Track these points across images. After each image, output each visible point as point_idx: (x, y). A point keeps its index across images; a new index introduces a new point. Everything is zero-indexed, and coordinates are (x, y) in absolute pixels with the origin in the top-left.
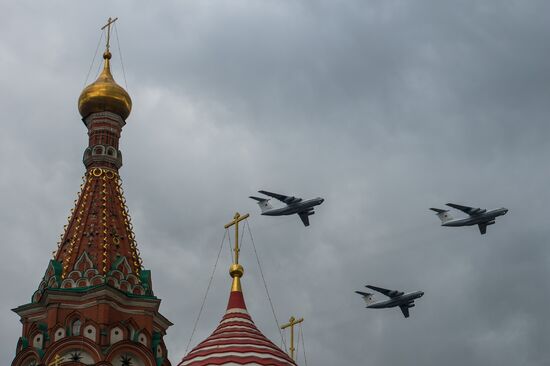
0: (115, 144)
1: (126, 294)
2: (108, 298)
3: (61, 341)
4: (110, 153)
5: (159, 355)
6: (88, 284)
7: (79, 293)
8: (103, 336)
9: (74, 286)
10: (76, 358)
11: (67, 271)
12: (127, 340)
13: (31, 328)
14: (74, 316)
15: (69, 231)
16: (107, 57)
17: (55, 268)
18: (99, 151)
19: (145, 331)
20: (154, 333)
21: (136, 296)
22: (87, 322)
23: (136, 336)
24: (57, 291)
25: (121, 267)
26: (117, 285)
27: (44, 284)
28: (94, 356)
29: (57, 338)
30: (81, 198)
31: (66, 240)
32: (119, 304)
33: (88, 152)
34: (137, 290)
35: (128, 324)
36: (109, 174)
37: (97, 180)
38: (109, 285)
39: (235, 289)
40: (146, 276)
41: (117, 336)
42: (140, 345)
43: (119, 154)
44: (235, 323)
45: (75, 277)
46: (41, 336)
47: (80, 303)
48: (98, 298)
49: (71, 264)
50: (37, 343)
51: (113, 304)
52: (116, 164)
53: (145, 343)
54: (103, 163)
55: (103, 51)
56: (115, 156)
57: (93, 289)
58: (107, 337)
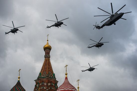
0: (49, 54)
1: (51, 78)
2: (48, 78)
3: (41, 85)
4: (48, 56)
5: (56, 87)
6: (45, 76)
7: (44, 78)
8: (47, 84)
9: (43, 77)
10: (43, 88)
11: (42, 74)
12: (51, 85)
13: (37, 83)
14: (43, 81)
15: (42, 68)
16: (48, 40)
17: (40, 74)
18: (47, 55)
19: (54, 83)
20: (55, 83)
21: (52, 78)
22: (45, 82)
23: (52, 84)
24: (40, 78)
25: (50, 73)
26: (49, 76)
27: (39, 76)
28: (46, 87)
29: (40, 85)
30: (44, 64)
31: (42, 70)
32: (50, 79)
33: (45, 56)
34: (52, 77)
35: (51, 82)
36: (48, 59)
37: (46, 60)
38: (48, 76)
39: (66, 77)
40: (54, 75)
41: (49, 84)
42: (53, 85)
43: (50, 56)
44: (66, 82)
45: (43, 75)
46: (38, 85)
47: (44, 79)
48: (46, 79)
49: (42, 73)
50: (38, 86)
51: (49, 79)
52: (49, 57)
53: (54, 85)
54: (47, 57)
55: (47, 40)
56: (49, 56)
57: (46, 77)
58: (48, 84)
